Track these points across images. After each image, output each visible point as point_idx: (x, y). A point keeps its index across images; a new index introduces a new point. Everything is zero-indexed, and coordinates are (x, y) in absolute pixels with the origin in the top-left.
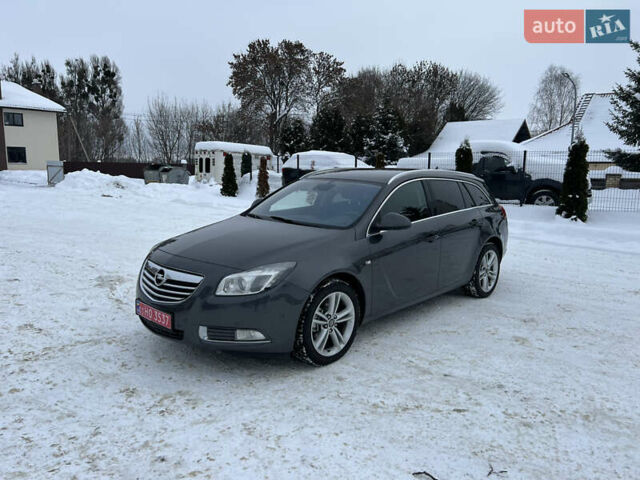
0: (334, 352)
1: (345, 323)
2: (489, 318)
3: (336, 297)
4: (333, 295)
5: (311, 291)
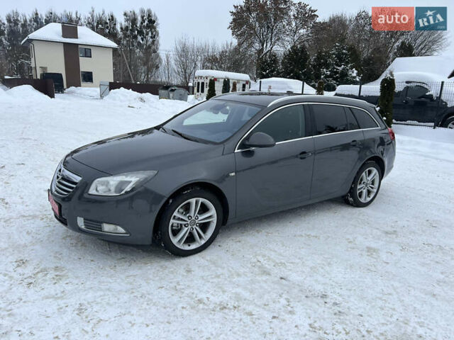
0: (193, 247)
1: (209, 223)
2: (355, 226)
3: (197, 202)
4: (193, 201)
5: (168, 196)
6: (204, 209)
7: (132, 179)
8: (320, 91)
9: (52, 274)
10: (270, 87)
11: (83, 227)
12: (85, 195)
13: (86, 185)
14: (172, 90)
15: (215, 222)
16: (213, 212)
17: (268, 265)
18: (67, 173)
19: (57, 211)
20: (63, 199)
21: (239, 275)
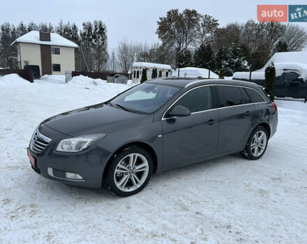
0: (132, 189)
1: (143, 172)
2: (250, 174)
3: (134, 156)
4: (132, 155)
5: (114, 152)
6: (139, 161)
7: (88, 140)
8: (221, 76)
9: (29, 210)
10: (186, 74)
11: (52, 175)
12: (54, 152)
13: (55, 144)
14: (116, 77)
15: (148, 171)
16: (146, 163)
17: (187, 203)
18: (41, 136)
19: (33, 163)
20: (38, 155)
21: (165, 211)
